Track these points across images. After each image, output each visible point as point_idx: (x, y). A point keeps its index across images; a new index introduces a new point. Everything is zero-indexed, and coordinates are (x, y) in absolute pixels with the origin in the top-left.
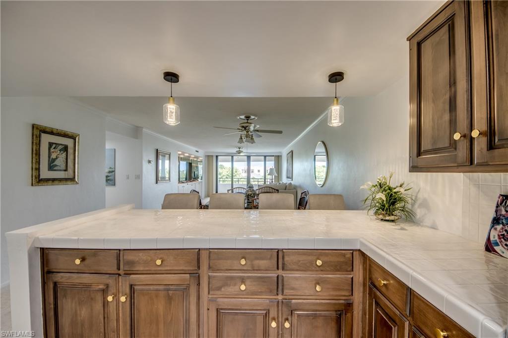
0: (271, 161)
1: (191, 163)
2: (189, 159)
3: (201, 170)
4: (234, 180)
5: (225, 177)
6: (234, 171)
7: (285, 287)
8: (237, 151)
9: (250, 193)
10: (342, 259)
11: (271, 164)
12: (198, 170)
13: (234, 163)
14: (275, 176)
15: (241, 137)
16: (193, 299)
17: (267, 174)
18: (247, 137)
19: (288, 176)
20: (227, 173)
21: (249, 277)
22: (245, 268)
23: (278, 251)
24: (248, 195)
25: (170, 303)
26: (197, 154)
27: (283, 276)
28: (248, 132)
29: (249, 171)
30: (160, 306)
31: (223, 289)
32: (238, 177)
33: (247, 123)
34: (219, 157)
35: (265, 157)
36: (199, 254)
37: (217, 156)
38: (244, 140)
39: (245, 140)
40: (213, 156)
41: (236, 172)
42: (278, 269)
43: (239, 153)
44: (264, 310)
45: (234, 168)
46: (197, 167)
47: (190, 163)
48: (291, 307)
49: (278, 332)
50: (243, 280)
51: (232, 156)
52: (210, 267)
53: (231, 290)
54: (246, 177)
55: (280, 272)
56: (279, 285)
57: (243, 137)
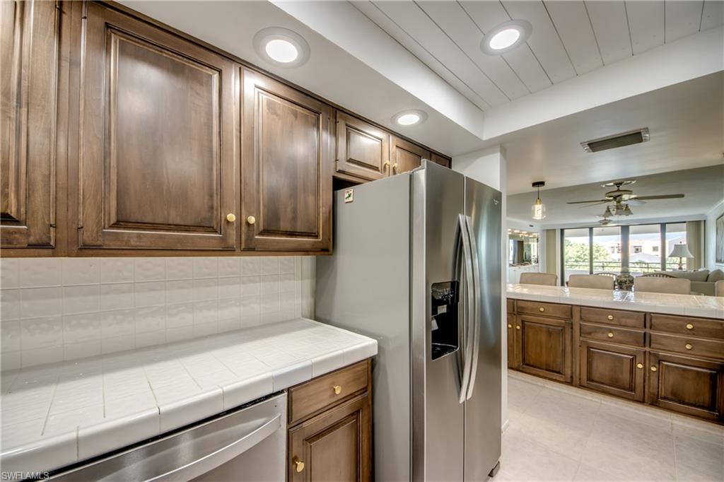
0: (681, 230)
1: (523, 242)
2: (519, 236)
3: (534, 250)
4: (594, 264)
5: (574, 260)
6: (594, 249)
7: (652, 342)
8: (600, 222)
9: (625, 279)
10: (719, 327)
11: (678, 237)
12: (530, 250)
13: (595, 238)
14: (689, 259)
15: (608, 208)
16: (568, 337)
17: (667, 254)
18: (618, 208)
19: (719, 259)
20: (579, 254)
21: (615, 330)
22: (613, 323)
23: (645, 314)
24: (621, 282)
25: (550, 336)
26: (531, 229)
27: (650, 334)
28: (619, 202)
29: (624, 250)
30: (543, 337)
31: (593, 334)
32: (601, 259)
33: (618, 190)
34: (565, 230)
35: (663, 226)
36: (571, 309)
37: (562, 231)
38: (613, 213)
39: (615, 212)
40: (555, 230)
41: (598, 251)
42: (645, 327)
43: (606, 223)
44: (631, 355)
45: (594, 244)
46: (529, 246)
47: (519, 242)
48: (658, 357)
49: (645, 374)
50: (611, 331)
51: (591, 229)
52: (581, 318)
53: (599, 336)
54: (620, 261)
55: (648, 330)
56: (646, 340)
57: (611, 210)
